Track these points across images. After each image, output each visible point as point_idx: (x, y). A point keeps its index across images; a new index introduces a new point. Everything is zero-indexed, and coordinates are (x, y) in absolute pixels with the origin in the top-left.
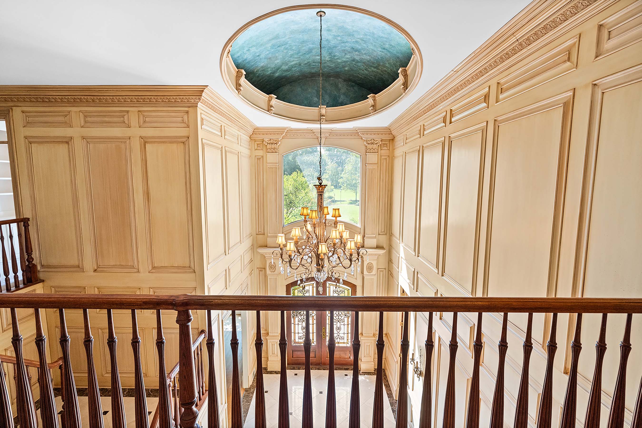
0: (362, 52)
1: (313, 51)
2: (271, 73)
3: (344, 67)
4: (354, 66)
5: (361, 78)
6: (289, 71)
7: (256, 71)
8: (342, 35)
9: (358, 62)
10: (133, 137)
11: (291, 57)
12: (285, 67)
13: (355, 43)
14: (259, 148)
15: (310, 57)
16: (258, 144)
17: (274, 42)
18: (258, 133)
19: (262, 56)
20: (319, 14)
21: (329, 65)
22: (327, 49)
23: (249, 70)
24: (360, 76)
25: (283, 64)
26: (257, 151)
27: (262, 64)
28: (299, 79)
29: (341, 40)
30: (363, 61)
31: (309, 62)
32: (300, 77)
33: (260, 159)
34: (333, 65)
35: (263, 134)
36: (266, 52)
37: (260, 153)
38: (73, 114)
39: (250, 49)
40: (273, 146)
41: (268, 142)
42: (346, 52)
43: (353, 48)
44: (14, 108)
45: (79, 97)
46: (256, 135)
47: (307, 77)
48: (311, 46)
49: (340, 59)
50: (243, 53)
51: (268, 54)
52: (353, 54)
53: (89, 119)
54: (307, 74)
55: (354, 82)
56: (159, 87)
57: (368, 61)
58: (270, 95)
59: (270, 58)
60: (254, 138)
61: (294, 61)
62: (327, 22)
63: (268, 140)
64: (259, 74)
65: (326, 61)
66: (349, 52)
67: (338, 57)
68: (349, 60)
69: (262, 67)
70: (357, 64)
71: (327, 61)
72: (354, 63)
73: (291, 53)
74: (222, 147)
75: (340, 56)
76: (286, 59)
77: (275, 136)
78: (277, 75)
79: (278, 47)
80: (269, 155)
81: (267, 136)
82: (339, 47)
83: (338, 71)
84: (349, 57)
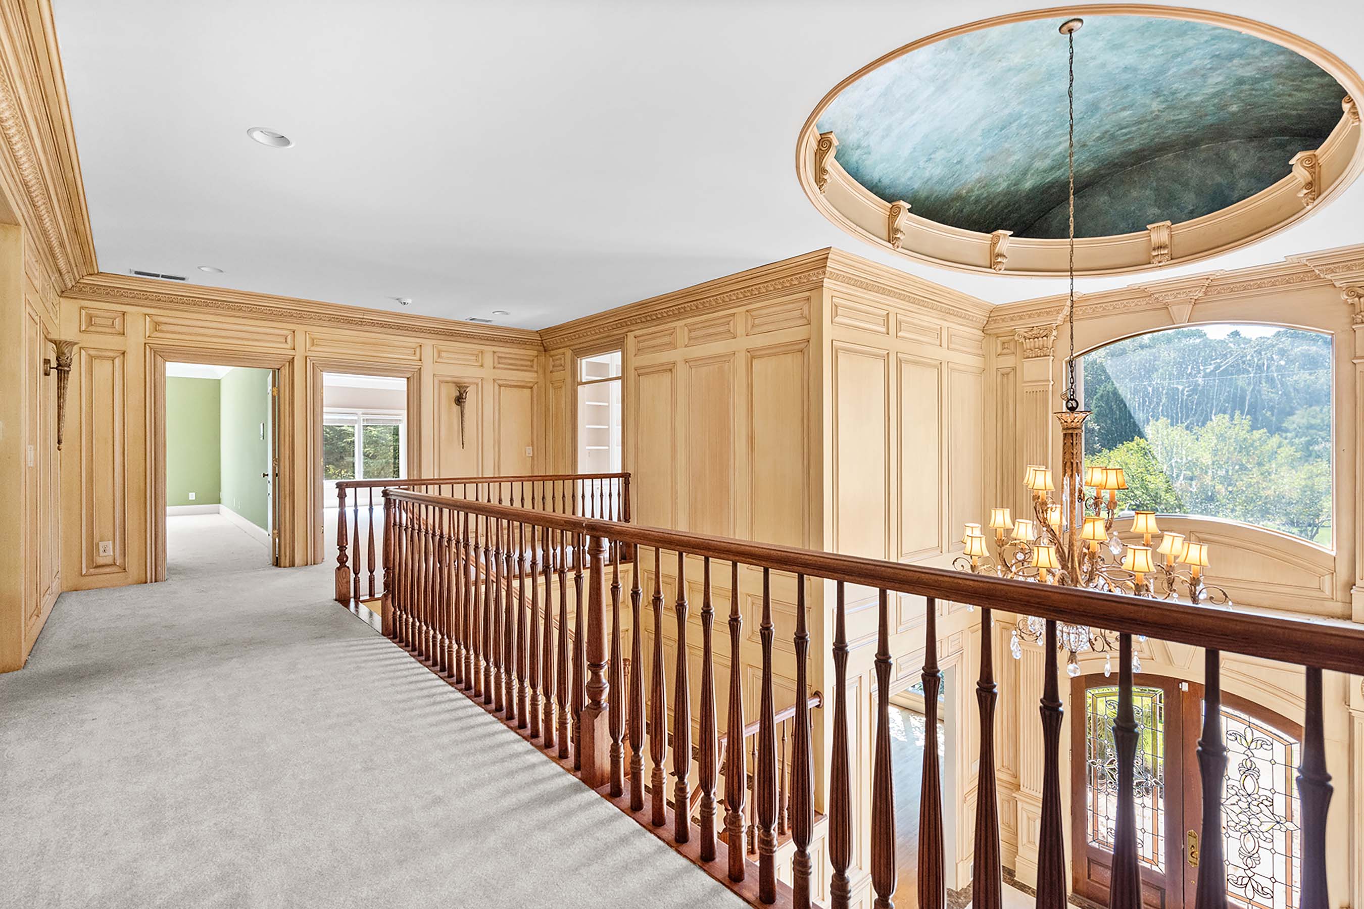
0: (1251, 52)
1: (1103, 105)
2: (1009, 185)
3: (1222, 107)
4: (1251, 95)
5: (1300, 116)
6: (1059, 169)
7: (967, 193)
8: (1161, 42)
9: (1256, 81)
10: (738, 352)
11: (1047, 137)
12: (1041, 164)
13: (1213, 42)
14: (1005, 351)
15: (1101, 121)
16: (1004, 343)
17: (983, 125)
18: (999, 318)
19: (969, 159)
20: (1065, 29)
21: (1172, 118)
22: (1141, 87)
23: (947, 196)
24: (1294, 112)
25: (1033, 158)
26: (1001, 358)
27: (977, 175)
28: (1102, 177)
29: (1167, 53)
30: (1273, 72)
31: (1106, 132)
32: (1102, 172)
33: (1008, 374)
34: (1185, 115)
35: (1012, 320)
36: (974, 150)
37: (1008, 362)
38: (678, 330)
39: (932, 156)
40: (1040, 342)
41: (1026, 334)
42: (1202, 72)
43: (1218, 56)
44: (628, 334)
45: (683, 306)
46: (995, 323)
47: (1123, 166)
48: (1090, 97)
49: (1196, 95)
50: (919, 168)
51: (981, 152)
52: (1228, 68)
53: (693, 334)
54: (1117, 158)
55: (1283, 131)
56: (766, 268)
57: (1289, 67)
58: (994, 233)
59: (992, 158)
60: (995, 331)
61: (1060, 143)
62: (1098, 34)
63: (1026, 330)
64: (978, 196)
65: (1157, 113)
66: (1210, 69)
67: (1187, 92)
68: (1228, 87)
69: (979, 181)
70: (1257, 86)
71: (1159, 111)
72: (1246, 87)
73: (1041, 130)
74: (888, 353)
75: (1189, 88)
76: (1037, 145)
77: (1042, 318)
78: (1028, 185)
79: (1002, 129)
80: (1028, 363)
81: (1022, 322)
82: (1175, 70)
83: (1211, 122)
84: (1220, 79)
